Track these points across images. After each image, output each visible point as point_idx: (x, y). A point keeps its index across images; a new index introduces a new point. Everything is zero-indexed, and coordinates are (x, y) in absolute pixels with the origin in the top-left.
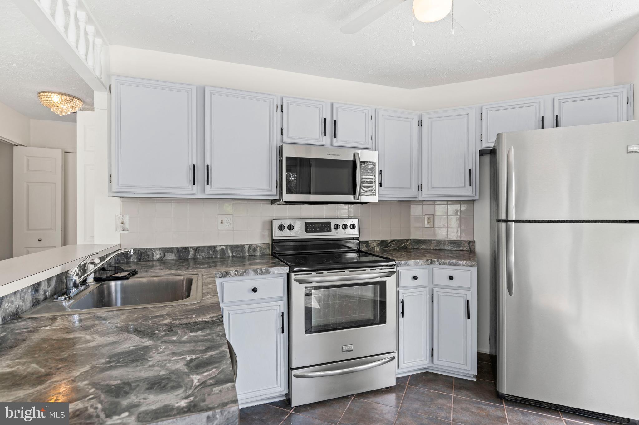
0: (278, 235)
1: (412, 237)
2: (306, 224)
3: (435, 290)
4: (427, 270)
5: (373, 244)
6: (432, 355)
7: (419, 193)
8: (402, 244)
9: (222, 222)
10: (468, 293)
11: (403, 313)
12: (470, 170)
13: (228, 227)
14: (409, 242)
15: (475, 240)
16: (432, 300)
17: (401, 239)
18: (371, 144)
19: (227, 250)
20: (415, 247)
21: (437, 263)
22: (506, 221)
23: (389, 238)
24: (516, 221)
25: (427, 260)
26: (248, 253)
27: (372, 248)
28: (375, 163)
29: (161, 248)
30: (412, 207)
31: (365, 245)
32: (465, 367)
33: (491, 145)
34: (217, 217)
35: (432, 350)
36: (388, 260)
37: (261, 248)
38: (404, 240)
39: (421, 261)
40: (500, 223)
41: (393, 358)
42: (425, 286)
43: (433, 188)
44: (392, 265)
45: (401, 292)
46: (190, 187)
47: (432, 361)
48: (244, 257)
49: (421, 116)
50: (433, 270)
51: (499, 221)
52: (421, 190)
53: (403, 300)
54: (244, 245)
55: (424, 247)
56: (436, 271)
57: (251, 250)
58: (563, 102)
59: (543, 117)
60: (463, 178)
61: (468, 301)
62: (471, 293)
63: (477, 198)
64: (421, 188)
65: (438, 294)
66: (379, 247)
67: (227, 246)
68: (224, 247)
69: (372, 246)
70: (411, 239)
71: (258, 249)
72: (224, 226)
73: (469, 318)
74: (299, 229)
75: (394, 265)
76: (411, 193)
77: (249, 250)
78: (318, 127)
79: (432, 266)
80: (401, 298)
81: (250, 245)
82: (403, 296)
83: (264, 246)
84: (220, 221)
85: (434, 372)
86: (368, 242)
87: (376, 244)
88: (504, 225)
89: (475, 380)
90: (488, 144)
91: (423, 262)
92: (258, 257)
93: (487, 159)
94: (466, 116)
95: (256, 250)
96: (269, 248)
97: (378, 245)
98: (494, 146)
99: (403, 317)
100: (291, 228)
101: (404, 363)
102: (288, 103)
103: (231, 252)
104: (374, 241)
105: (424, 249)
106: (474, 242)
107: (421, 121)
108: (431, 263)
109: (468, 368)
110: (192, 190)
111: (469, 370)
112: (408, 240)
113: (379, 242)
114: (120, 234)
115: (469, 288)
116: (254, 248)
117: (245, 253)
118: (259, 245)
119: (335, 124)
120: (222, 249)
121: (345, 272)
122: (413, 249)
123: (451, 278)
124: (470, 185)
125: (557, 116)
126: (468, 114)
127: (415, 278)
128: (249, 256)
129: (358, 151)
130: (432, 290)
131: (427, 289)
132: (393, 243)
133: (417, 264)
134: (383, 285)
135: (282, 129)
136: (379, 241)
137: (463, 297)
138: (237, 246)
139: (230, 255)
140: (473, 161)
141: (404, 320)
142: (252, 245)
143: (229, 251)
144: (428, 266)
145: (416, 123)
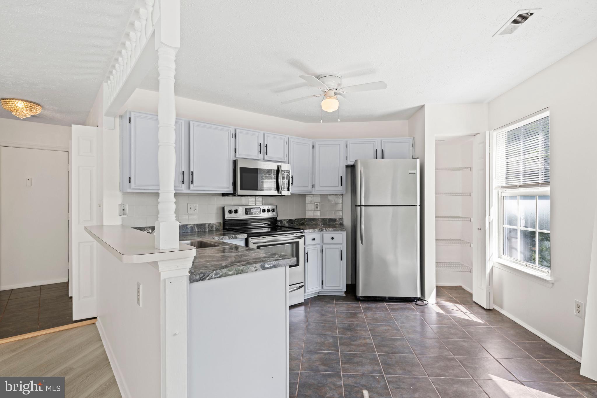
0: (228, 216)
1: (307, 217)
2: (246, 209)
3: (324, 246)
4: (319, 235)
5: (284, 221)
6: (322, 284)
7: (312, 189)
8: (301, 221)
9: (191, 209)
10: (341, 246)
11: (307, 260)
12: (341, 177)
13: (195, 212)
14: (305, 220)
15: (343, 218)
16: (322, 252)
17: (300, 218)
18: (286, 160)
19: (195, 228)
20: (309, 223)
21: (325, 230)
22: (360, 206)
23: (293, 218)
24: (365, 206)
25: (320, 229)
26: (208, 229)
27: (284, 224)
28: (289, 171)
29: (151, 227)
30: (307, 197)
31: (279, 222)
32: (340, 288)
33: (352, 163)
34: (187, 205)
35: (323, 281)
36: (299, 229)
37: (216, 226)
38: (302, 219)
39: (317, 230)
40: (357, 207)
41: (302, 286)
42: (318, 244)
43: (321, 186)
44: (301, 232)
45: (307, 248)
46: (180, 185)
47: (322, 287)
48: (205, 231)
49: (314, 142)
50: (323, 235)
51: (356, 206)
52: (314, 188)
53: (307, 252)
54: (205, 224)
55: (314, 223)
56: (324, 235)
57: (210, 227)
58: (386, 143)
59: (376, 150)
60: (337, 181)
61: (341, 251)
62: (343, 247)
63: (344, 193)
64: (314, 186)
65: (326, 248)
66: (288, 223)
67: (194, 225)
68: (192, 225)
69: (284, 223)
70: (306, 218)
71: (214, 226)
72: (192, 211)
73: (342, 260)
74: (241, 212)
75: (303, 232)
76: (308, 189)
77: (208, 227)
78: (256, 149)
79: (322, 232)
80: (306, 251)
81: (209, 223)
82: (308, 250)
83: (218, 224)
84: (189, 208)
85: (323, 295)
86: (281, 220)
87: (286, 221)
88: (359, 208)
89: (345, 295)
90: (351, 163)
91: (318, 230)
92: (214, 231)
93: (349, 169)
94: (339, 145)
95: (213, 227)
96: (221, 225)
97: (287, 222)
98: (354, 164)
99: (307, 262)
100: (236, 212)
101: (308, 289)
102: (239, 133)
103: (197, 229)
104: (285, 220)
105: (315, 224)
106: (342, 218)
107: (314, 145)
108: (322, 231)
109: (342, 288)
110: (181, 187)
111: (342, 289)
112: (305, 219)
113: (288, 221)
114: (122, 217)
115: (341, 243)
116: (211, 225)
117: (206, 229)
118: (215, 224)
119: (266, 147)
120: (191, 227)
121: (277, 236)
122: (308, 224)
123: (333, 238)
124: (341, 185)
125: (383, 150)
126: (340, 144)
127: (314, 239)
128: (209, 231)
129: (279, 164)
130: (322, 247)
131: (320, 246)
132: (296, 220)
133: (314, 231)
134: (297, 243)
135: (235, 149)
136: (287, 219)
137: (339, 249)
138: (201, 225)
139: (197, 230)
140: (342, 172)
141: (308, 263)
142: (210, 223)
143: (196, 228)
144: (319, 232)
145: (311, 147)
